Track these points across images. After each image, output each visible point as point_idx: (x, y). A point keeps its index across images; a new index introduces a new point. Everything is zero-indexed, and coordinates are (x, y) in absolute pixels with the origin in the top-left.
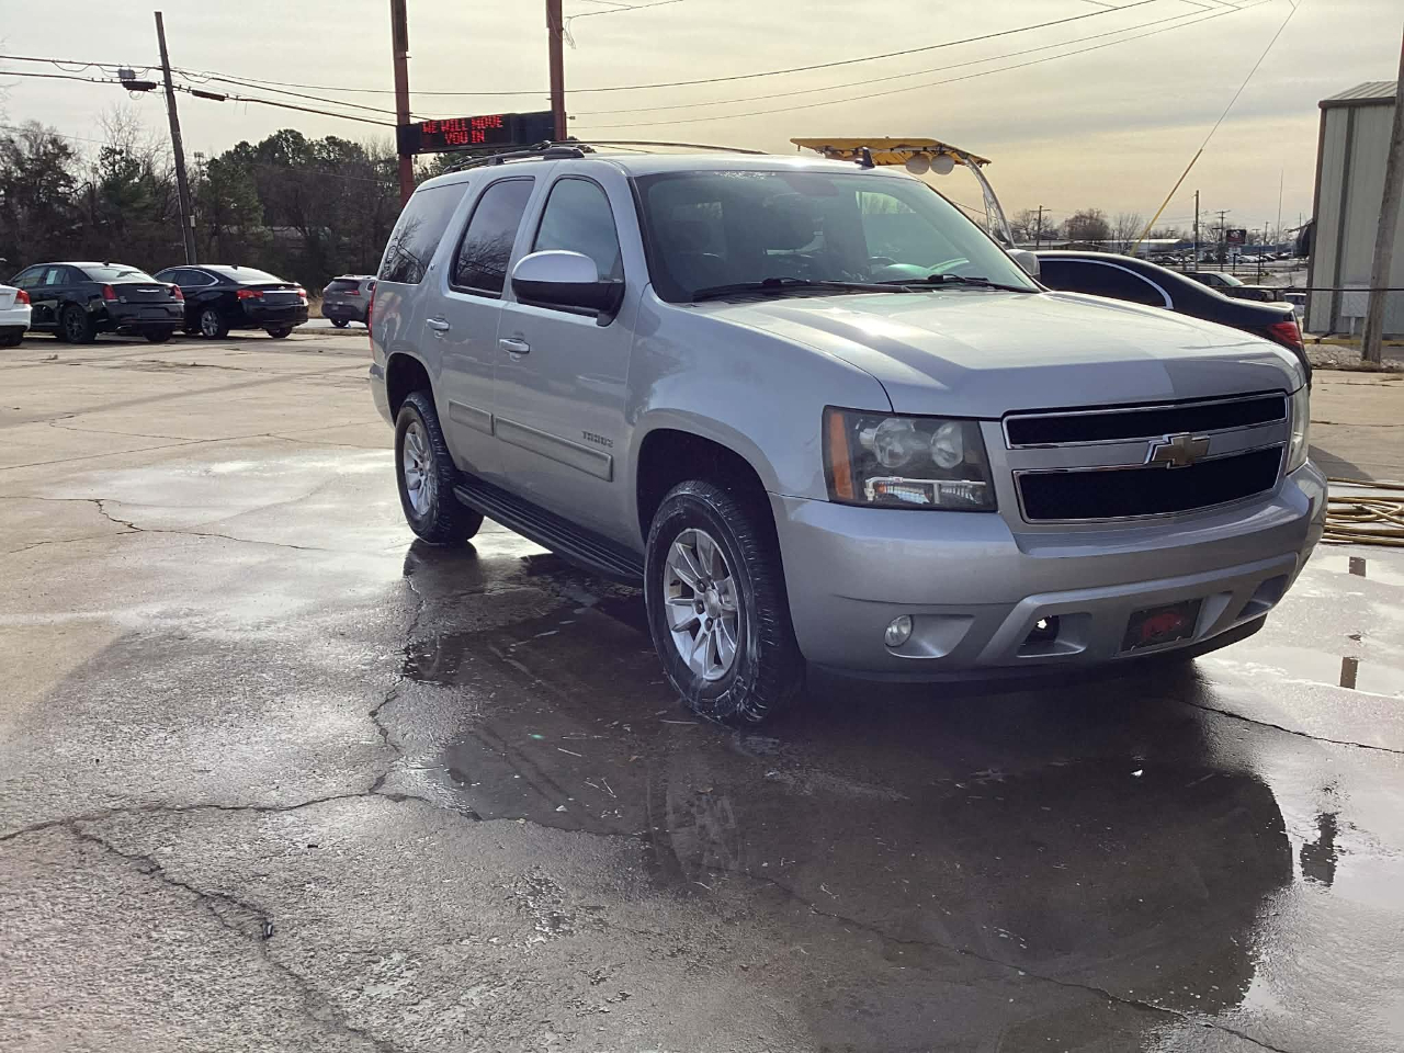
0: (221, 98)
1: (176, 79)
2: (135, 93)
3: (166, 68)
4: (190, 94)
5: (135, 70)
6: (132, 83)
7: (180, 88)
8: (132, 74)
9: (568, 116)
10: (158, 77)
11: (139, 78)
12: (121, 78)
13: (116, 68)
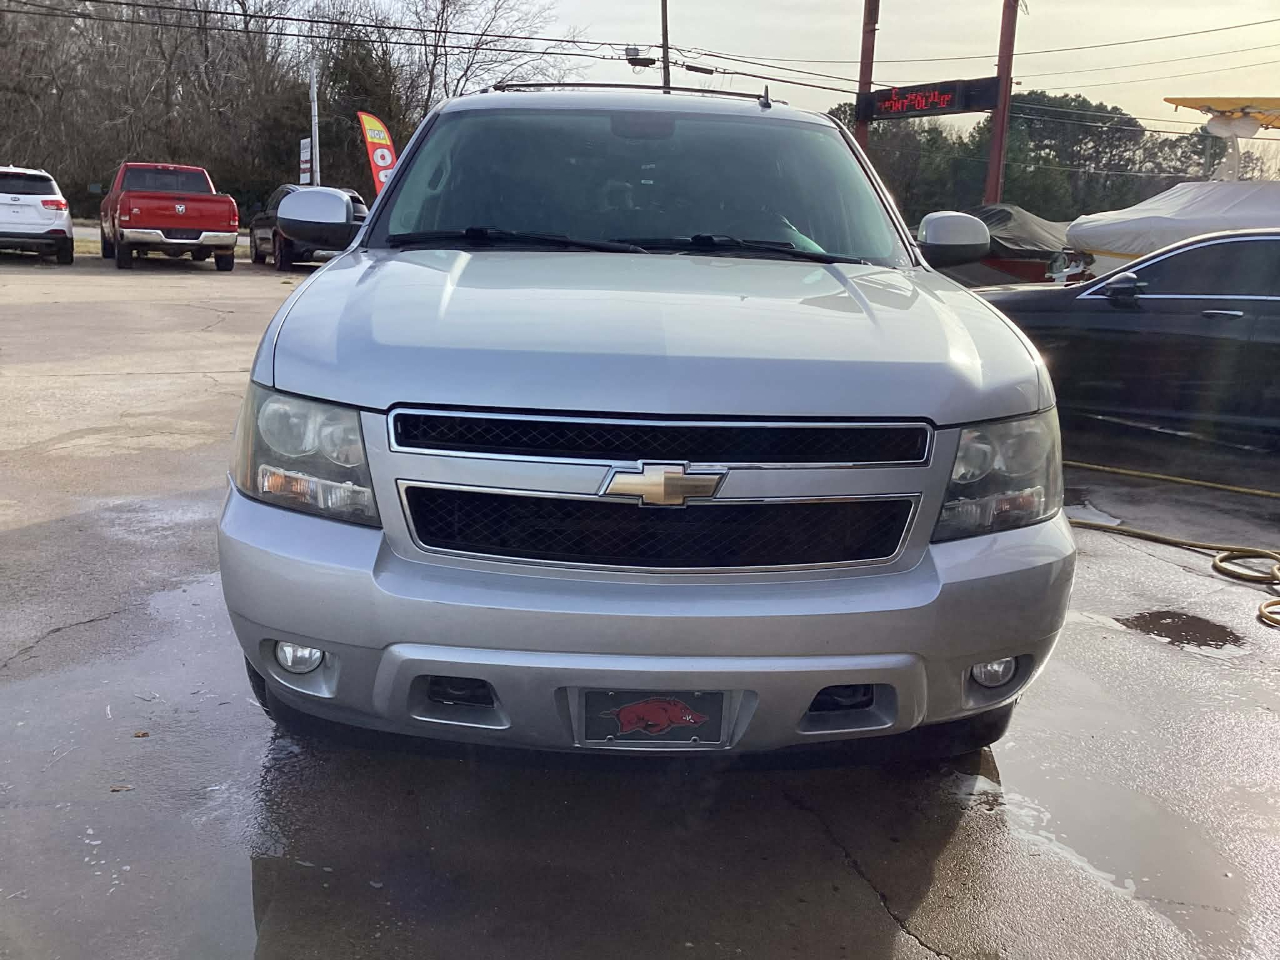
0: (710, 72)
1: (673, 55)
2: (638, 68)
3: (665, 46)
4: (684, 69)
5: (640, 48)
6: (636, 60)
7: (675, 63)
8: (637, 51)
9: (1014, 81)
10: (657, 54)
11: (642, 56)
12: (627, 55)
13: (624, 47)
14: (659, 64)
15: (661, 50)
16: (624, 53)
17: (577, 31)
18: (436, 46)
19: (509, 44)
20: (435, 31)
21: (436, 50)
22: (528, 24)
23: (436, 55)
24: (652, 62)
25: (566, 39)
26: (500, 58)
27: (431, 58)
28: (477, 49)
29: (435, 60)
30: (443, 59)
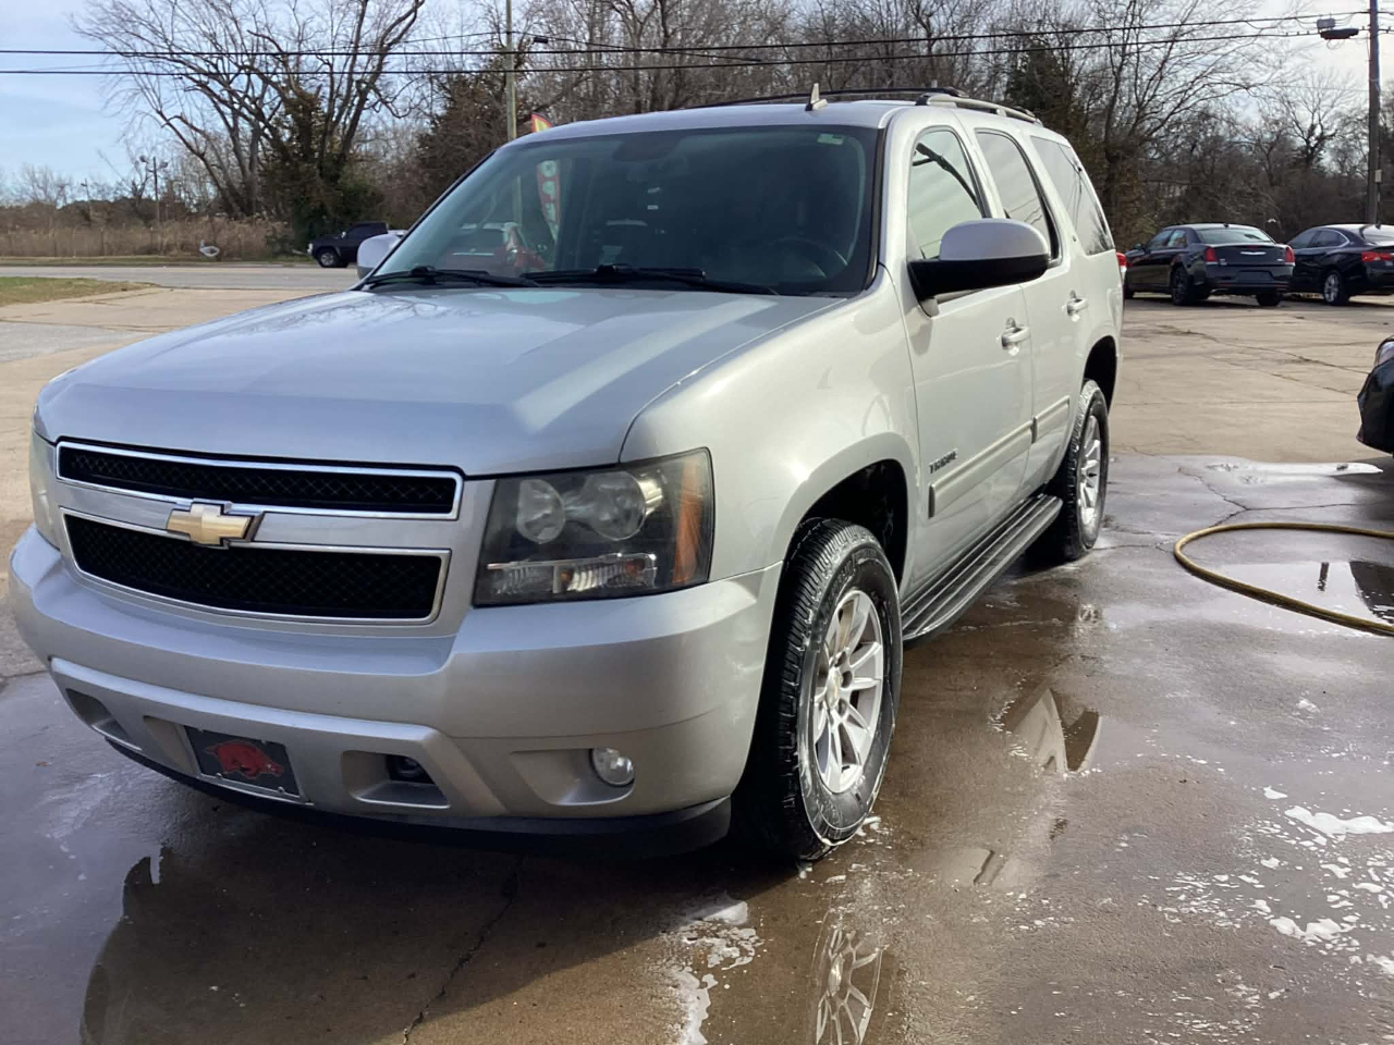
2: (1334, 42)
3: (1373, 11)
5: (1337, 18)
6: (1331, 33)
7: (1387, 30)
8: (1332, 22)
11: (1339, 26)
12: (1319, 28)
13: (1316, 19)
14: (1365, 34)
15: (1368, 15)
16: (1315, 25)
17: (1301, 5)
18: (1124, 45)
19: (1216, 31)
20: (1124, 29)
21: (1124, 49)
22: (1237, 5)
23: (1123, 55)
24: (1354, 32)
25: (1287, 16)
26: (1207, 49)
27: (1117, 59)
28: (1173, 42)
29: (1123, 60)
30: (1134, 58)
